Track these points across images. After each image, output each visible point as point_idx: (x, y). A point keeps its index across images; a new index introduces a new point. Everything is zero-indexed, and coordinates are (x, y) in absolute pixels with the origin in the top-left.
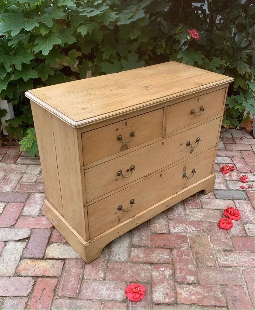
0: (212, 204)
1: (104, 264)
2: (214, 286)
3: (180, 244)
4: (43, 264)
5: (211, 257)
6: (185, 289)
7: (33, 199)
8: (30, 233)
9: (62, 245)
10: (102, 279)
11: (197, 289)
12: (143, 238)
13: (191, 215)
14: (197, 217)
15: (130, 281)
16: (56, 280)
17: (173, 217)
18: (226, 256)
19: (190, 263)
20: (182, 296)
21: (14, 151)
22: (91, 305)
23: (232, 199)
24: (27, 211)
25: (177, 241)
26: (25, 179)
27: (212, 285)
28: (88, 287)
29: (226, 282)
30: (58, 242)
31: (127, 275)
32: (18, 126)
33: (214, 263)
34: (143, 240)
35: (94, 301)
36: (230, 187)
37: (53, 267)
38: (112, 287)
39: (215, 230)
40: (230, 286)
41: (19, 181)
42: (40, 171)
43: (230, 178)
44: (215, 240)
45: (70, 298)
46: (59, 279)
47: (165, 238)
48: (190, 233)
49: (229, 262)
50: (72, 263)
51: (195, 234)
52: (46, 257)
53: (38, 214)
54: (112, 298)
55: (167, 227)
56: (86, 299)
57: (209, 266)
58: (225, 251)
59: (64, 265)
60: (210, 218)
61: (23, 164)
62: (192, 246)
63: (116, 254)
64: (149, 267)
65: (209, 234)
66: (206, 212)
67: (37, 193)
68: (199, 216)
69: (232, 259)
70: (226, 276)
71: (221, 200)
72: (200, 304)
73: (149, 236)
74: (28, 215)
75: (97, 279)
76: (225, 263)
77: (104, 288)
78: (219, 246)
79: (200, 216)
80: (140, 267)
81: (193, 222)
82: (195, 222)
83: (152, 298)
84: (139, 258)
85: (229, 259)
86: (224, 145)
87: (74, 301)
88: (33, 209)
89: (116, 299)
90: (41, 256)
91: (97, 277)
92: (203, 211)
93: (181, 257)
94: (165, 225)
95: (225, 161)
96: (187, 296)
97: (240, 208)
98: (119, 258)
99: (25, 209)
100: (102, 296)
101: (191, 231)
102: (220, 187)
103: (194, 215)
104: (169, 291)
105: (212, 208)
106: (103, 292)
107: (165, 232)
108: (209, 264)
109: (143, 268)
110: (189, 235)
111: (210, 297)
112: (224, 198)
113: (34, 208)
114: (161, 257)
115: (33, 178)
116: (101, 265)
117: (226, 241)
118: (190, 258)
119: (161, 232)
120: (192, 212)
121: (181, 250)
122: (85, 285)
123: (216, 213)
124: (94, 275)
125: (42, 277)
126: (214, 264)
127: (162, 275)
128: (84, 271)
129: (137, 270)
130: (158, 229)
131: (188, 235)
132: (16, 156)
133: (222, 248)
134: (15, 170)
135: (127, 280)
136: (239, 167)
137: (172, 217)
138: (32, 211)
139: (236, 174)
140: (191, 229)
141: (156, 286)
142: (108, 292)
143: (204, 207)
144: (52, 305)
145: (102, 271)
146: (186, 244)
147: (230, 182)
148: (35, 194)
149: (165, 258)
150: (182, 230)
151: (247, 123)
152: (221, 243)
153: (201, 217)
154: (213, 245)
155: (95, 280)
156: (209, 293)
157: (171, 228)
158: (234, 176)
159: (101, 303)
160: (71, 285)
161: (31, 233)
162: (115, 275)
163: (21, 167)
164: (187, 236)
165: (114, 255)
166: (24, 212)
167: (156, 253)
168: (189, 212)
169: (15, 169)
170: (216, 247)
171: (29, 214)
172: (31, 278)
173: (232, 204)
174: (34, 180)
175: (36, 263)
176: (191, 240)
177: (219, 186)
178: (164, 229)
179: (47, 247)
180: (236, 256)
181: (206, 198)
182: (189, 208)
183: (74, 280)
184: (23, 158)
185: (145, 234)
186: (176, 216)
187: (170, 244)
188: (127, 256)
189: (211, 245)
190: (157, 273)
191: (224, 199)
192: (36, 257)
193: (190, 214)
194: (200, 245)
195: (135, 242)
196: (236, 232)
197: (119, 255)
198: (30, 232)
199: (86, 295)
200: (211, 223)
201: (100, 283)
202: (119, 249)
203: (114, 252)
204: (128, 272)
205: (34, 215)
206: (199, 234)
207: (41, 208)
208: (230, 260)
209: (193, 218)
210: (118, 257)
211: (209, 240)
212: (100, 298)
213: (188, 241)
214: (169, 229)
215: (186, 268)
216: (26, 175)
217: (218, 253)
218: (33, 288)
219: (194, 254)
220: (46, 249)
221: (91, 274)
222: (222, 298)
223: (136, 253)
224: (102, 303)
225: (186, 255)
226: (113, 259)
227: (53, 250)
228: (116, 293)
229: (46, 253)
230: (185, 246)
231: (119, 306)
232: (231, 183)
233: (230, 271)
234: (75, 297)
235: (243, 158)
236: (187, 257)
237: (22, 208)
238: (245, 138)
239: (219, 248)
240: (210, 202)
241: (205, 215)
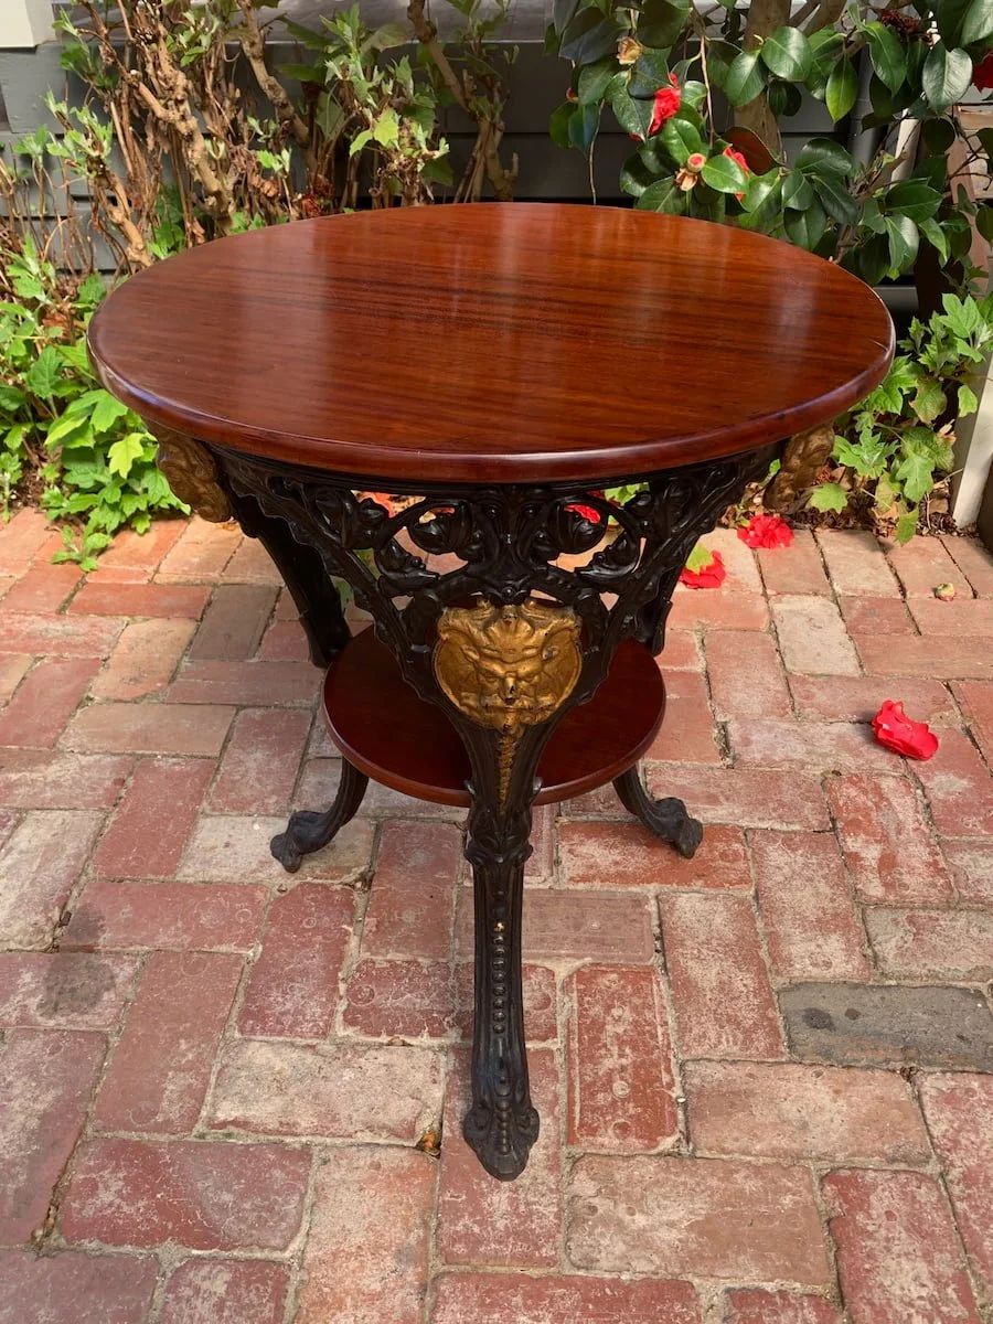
0: (763, 1114)
13: (606, 1221)
14: (640, 1241)
17: (479, 1241)
23: (897, 1058)
36: (885, 960)
43: (885, 885)
66: (714, 1182)
71: (826, 1072)
79: (672, 1225)
81: (616, 1283)
82: (628, 1289)
92: (691, 1182)
97: (956, 1143)
102: (820, 959)
103: (627, 1219)
105: (758, 1148)
112: (851, 1057)
120: (612, 1194)
123: (787, 1200)
136: (941, 795)
137: (466, 1235)
139: (925, 854)
147: (885, 916)
153: (674, 1235)
158: (911, 871)
168: (598, 1193)
173: (899, 1105)
177: (812, 947)
181: (724, 1058)
182: (601, 1152)
186: (500, 1225)
191: (849, 1067)
193: (602, 1206)
209: (620, 1248)
232: (897, 923)
240: (750, 1094)
241: (708, 1219)
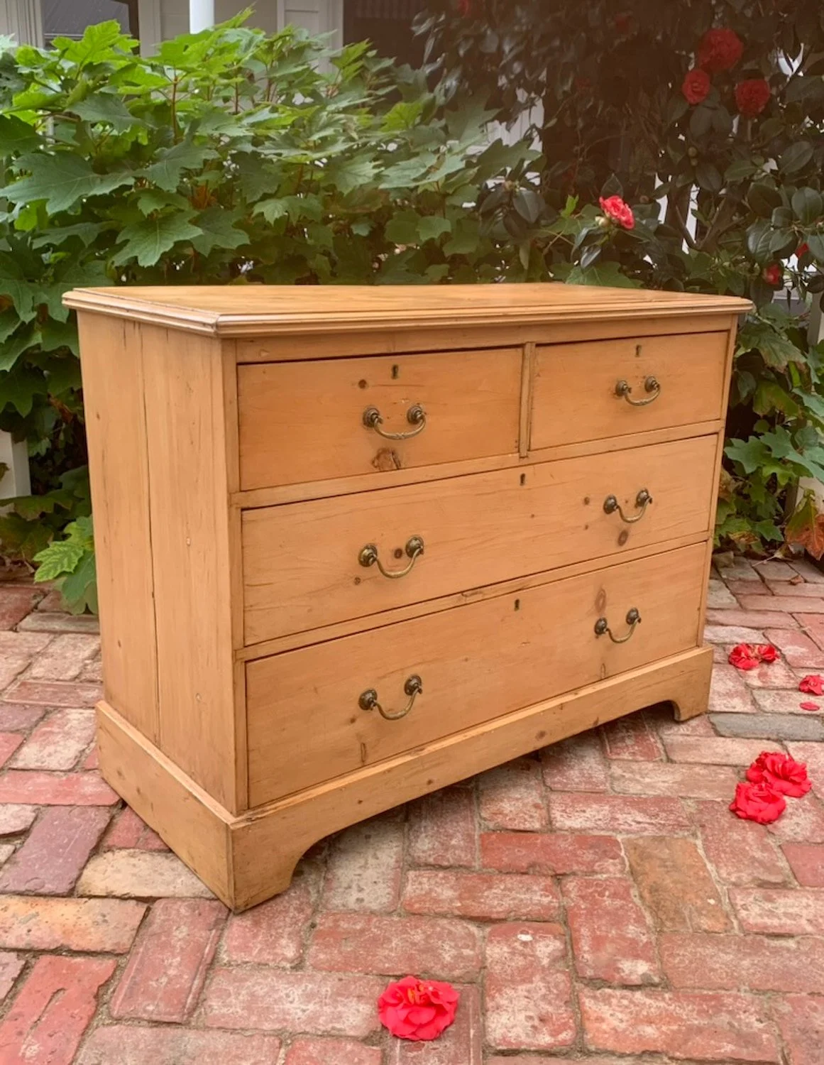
0: (706, 751)
1: (302, 916)
2: (729, 996)
3: (594, 862)
4: (66, 912)
5: (712, 902)
6: (614, 1001)
7: (59, 724)
8: (32, 820)
9: (147, 857)
10: (288, 966)
11: (662, 1004)
12: (453, 842)
13: (631, 780)
14: (649, 786)
15: (399, 973)
16: (109, 963)
17: (566, 784)
18: (769, 899)
19: (632, 921)
20: (604, 1026)
21: (17, 596)
22: (238, 1048)
23: (774, 737)
24: (30, 755)
25: (579, 852)
26: (42, 669)
27: (723, 992)
28: (231, 989)
29: (776, 984)
30: (134, 848)
31: (387, 952)
32: (37, 516)
33: (722, 920)
34: (454, 846)
35: (251, 1036)
36: (764, 706)
37: (105, 921)
38: (327, 989)
39: (719, 822)
40: (793, 995)
41: (19, 677)
42: (94, 650)
43: (763, 682)
44: (725, 852)
45: (157, 1023)
46: (122, 961)
47: (536, 844)
48: (628, 832)
49: (780, 919)
50: (178, 910)
51: (646, 834)
52: (80, 890)
53: (71, 767)
54: (323, 1024)
55: (544, 811)
56: (219, 1028)
57: (705, 931)
58: (763, 885)
59: (145, 917)
60: (699, 788)
61: (43, 631)
62: (639, 868)
63: (350, 887)
64: (473, 928)
65: (699, 834)
66: (684, 771)
67: (75, 708)
68: (663, 784)
69: (791, 910)
70: (775, 963)
71: (737, 740)
72: (678, 1054)
73: (476, 837)
74: (32, 766)
75: (271, 964)
76: (766, 923)
77: (296, 992)
78: (739, 871)
79: (664, 782)
80: (438, 929)
81: (640, 798)
82: (646, 799)
83: (483, 1031)
84: (436, 901)
85: (782, 910)
86: (734, 598)
87: (171, 1032)
88: (56, 752)
89: (340, 1030)
90: (64, 888)
91: (271, 957)
92: (672, 770)
93: (595, 902)
94: (536, 806)
95: (744, 638)
96: (623, 1026)
97: (807, 762)
98: (360, 900)
99: (25, 749)
100: (285, 1020)
101: (630, 825)
102: (730, 706)
103: (641, 779)
104: (550, 1009)
105: (705, 761)
106: (288, 1006)
107: (537, 826)
108: (705, 923)
109: (450, 932)
110: (625, 836)
111: (715, 1032)
112: (748, 736)
113: (59, 749)
114: (522, 900)
115: (69, 669)
116: (287, 919)
117: (765, 855)
118: (630, 905)
119: (522, 827)
120: (632, 772)
121: (595, 880)
122: (220, 981)
123: (722, 776)
124: (261, 950)
125: (56, 952)
126: (726, 924)
127: (524, 955)
128: (220, 937)
129: (429, 937)
130: (508, 818)
131: (619, 838)
132: (17, 610)
133: (750, 878)
134: (10, 647)
135: (388, 968)
136: (791, 653)
137: (559, 782)
138: (50, 755)
139: (784, 672)
140: (631, 819)
141: (499, 991)
142: (311, 1007)
143: (675, 758)
144: (79, 1047)
145: (289, 939)
146: (614, 865)
147: (763, 692)
148: (67, 711)
149: (536, 904)
150: (599, 822)
151: (807, 530)
152: (746, 863)
153: (666, 785)
154: (717, 866)
155: (261, 965)
156: (710, 1017)
157: (557, 814)
158: (776, 677)
159: (277, 1042)
160: (164, 980)
161: (36, 819)
162: (341, 953)
163: (30, 639)
164: (619, 840)
165: (340, 890)
166: (21, 757)
167: (502, 887)
168: (624, 772)
169: (10, 643)
170: (729, 874)
171: (39, 764)
172: (13, 955)
174: (73, 672)
175: (39, 909)
176: (632, 851)
177: (725, 702)
178: (531, 817)
179: (88, 861)
180: (804, 901)
181: (682, 735)
182: (623, 760)
183: (180, 964)
184: (42, 617)
185: (458, 831)
186: (577, 780)
187: (552, 861)
188: (388, 894)
189: (709, 866)
190: (505, 949)
191: (748, 738)
192: (42, 891)
193: (627, 775)
194: (666, 867)
195: (424, 852)
196: (798, 830)
197: (361, 890)
198: (34, 814)
199: (223, 1016)
200: (704, 802)
201: (279, 977)
202: (358, 872)
203: (342, 879)
204: (393, 945)
205: (54, 768)
206: (664, 833)
207: (84, 750)
208: (785, 914)
209: (639, 787)
210: (355, 895)
211: (701, 852)
212: (277, 1026)
213: (623, 853)
214: (550, 817)
215: (617, 934)
216: (46, 660)
217: (737, 891)
218: (14, 986)
219: (646, 894)
220: (84, 867)
221: (247, 947)
222: (765, 1036)
223: (426, 887)
224: (281, 1043)
225: (614, 895)
226: (337, 901)
227: (110, 869)
228: (340, 1008)
229: (83, 879)
230: (611, 869)
231: (352, 1051)
232: (770, 694)
233: (788, 950)
234: (177, 1021)
235: (805, 633)
236: (618, 903)
237: (15, 747)
238: (806, 581)
239: (739, 878)
240: (699, 745)
241: (682, 781)
